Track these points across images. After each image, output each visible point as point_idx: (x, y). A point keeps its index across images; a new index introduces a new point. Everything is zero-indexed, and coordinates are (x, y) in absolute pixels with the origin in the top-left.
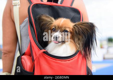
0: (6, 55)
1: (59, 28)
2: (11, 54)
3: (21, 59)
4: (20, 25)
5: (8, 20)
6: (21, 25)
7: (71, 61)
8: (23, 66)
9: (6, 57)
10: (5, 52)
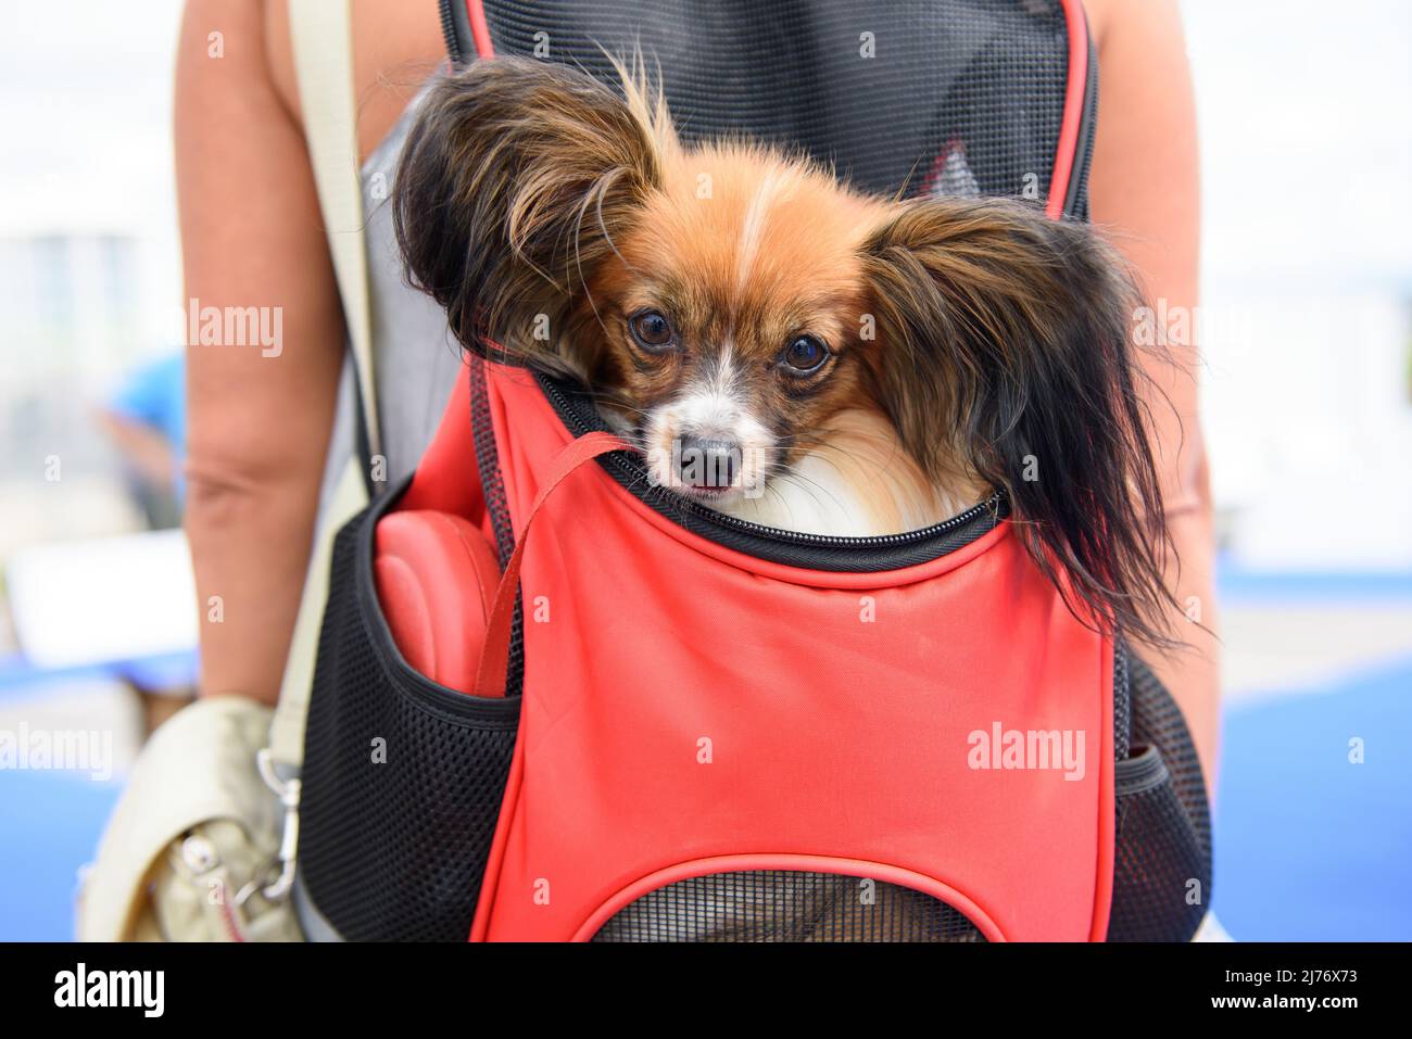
0: (220, 505)
1: (725, 319)
2: (283, 500)
3: (376, 551)
4: (362, 162)
5: (236, 105)
6: (368, 167)
7: (929, 593)
8: (394, 632)
9: (220, 523)
10: (213, 469)
